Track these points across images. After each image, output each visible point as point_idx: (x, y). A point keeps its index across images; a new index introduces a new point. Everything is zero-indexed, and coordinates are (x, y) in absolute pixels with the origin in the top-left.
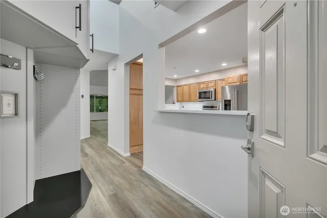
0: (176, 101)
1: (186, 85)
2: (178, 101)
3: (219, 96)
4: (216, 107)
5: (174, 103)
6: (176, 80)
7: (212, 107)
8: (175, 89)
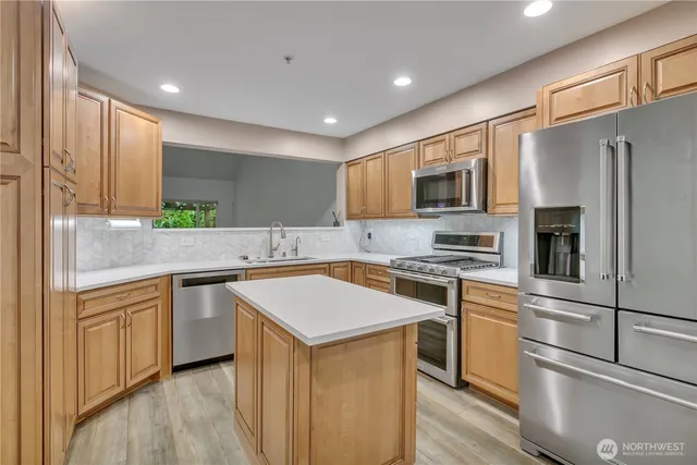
0: (344, 215)
1: (373, 157)
2: (350, 217)
3: (502, 193)
4: (489, 241)
5: (337, 224)
6: (343, 142)
7: (474, 240)
8: (341, 174)
